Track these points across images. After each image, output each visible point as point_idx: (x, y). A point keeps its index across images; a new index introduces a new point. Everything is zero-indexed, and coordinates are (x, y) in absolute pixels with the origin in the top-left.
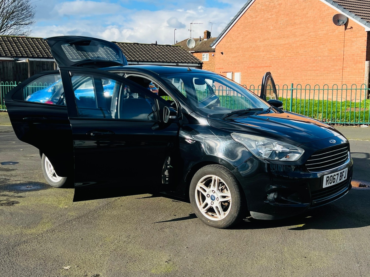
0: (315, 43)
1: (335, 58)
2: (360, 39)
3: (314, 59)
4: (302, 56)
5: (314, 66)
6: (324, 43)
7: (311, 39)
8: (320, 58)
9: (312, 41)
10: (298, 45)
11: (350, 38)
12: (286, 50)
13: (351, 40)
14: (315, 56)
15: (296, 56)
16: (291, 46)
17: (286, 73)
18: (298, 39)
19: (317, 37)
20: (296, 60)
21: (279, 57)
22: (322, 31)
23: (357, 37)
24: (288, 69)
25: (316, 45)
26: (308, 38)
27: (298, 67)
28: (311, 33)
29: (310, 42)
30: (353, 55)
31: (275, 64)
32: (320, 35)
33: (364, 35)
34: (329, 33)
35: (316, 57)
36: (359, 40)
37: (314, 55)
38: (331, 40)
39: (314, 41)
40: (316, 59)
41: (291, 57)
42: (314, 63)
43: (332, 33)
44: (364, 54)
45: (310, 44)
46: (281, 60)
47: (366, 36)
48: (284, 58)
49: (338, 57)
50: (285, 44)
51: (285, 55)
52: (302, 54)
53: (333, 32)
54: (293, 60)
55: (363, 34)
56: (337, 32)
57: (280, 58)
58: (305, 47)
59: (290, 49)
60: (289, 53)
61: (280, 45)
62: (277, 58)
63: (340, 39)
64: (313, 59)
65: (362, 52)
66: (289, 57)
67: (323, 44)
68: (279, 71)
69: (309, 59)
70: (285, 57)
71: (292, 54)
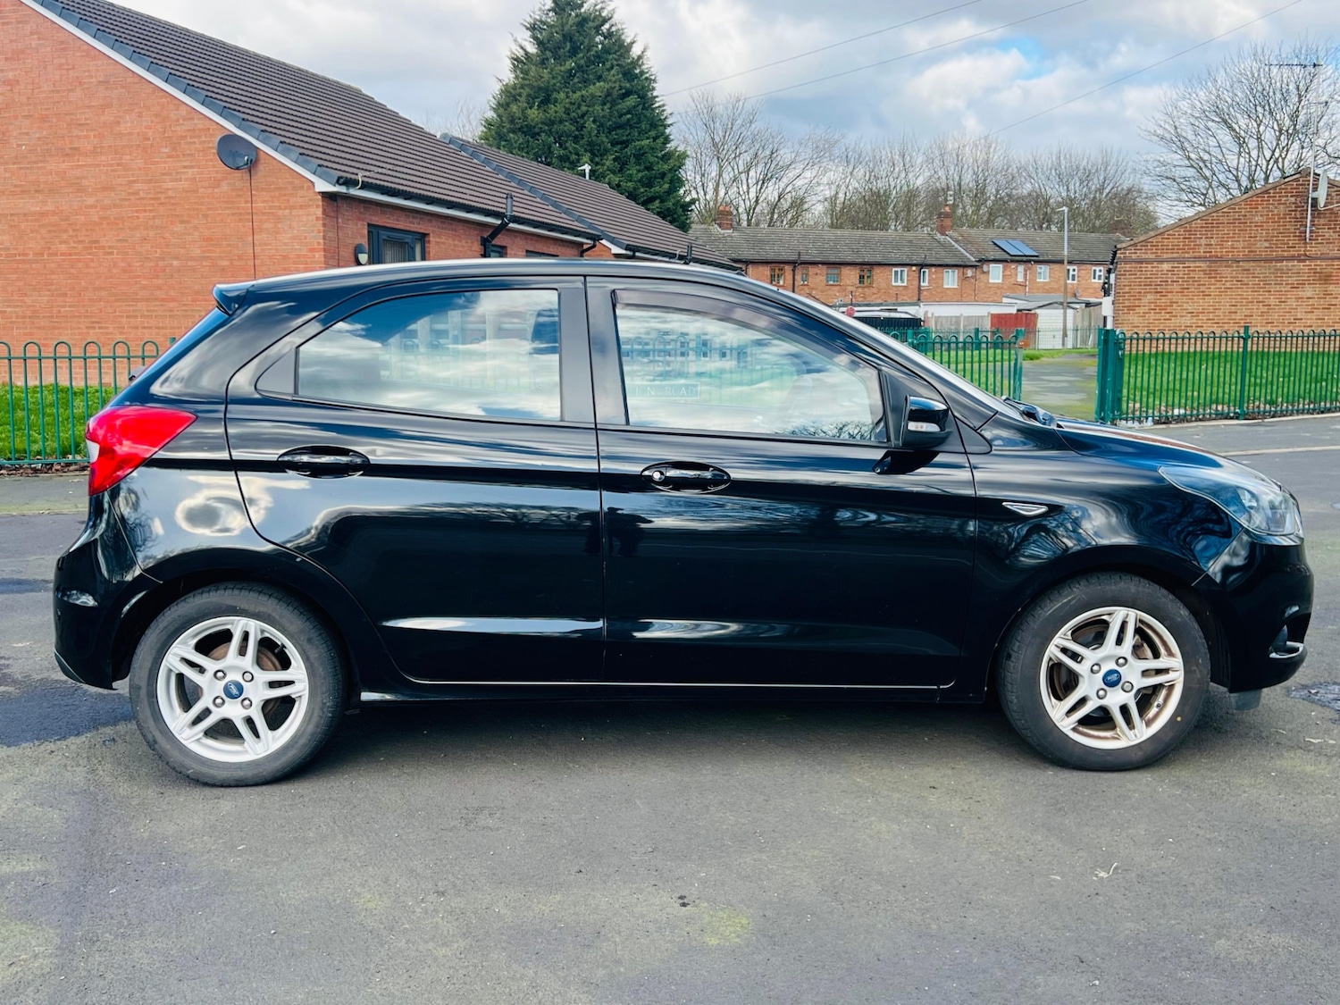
0: (154, 217)
1: (226, 263)
2: (301, 212)
3: (157, 265)
4: (112, 253)
5: (159, 288)
6: (185, 219)
7: (138, 202)
8: (175, 263)
9: (145, 211)
10: (96, 219)
11: (270, 207)
12: (50, 231)
13: (272, 213)
14: (157, 255)
15: (89, 254)
16: (66, 220)
17: (59, 306)
18: (90, 201)
19: (158, 199)
20: (92, 264)
21: (24, 255)
22: (176, 180)
23: (291, 208)
24: (65, 295)
25: (158, 222)
26: (130, 199)
27: (101, 289)
28: (137, 186)
29: (137, 211)
30: (285, 257)
31: (14, 277)
32: (170, 193)
33: (311, 203)
34: (200, 190)
35: (163, 259)
36: (299, 216)
37: (156, 252)
38: (209, 209)
39: (150, 211)
40: (161, 264)
41: (70, 255)
42: (158, 277)
43: (209, 191)
44: (317, 256)
45: (138, 217)
46: (33, 265)
47: (317, 206)
48: (46, 257)
49: (235, 263)
50: (44, 214)
51: (49, 248)
52: (110, 247)
53: (213, 188)
54: (80, 265)
55: (310, 200)
56: (225, 187)
57: (31, 257)
58: (121, 226)
59: (66, 231)
60: (61, 243)
61: (25, 215)
62: (18, 258)
63: (238, 208)
64: (152, 264)
65: (312, 250)
66: (62, 254)
67: (182, 222)
68: (28, 301)
69: (139, 264)
70: (49, 255)
71: (73, 247)
